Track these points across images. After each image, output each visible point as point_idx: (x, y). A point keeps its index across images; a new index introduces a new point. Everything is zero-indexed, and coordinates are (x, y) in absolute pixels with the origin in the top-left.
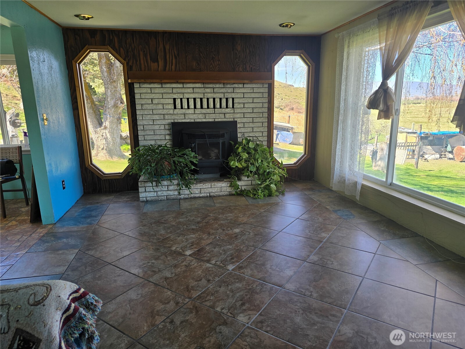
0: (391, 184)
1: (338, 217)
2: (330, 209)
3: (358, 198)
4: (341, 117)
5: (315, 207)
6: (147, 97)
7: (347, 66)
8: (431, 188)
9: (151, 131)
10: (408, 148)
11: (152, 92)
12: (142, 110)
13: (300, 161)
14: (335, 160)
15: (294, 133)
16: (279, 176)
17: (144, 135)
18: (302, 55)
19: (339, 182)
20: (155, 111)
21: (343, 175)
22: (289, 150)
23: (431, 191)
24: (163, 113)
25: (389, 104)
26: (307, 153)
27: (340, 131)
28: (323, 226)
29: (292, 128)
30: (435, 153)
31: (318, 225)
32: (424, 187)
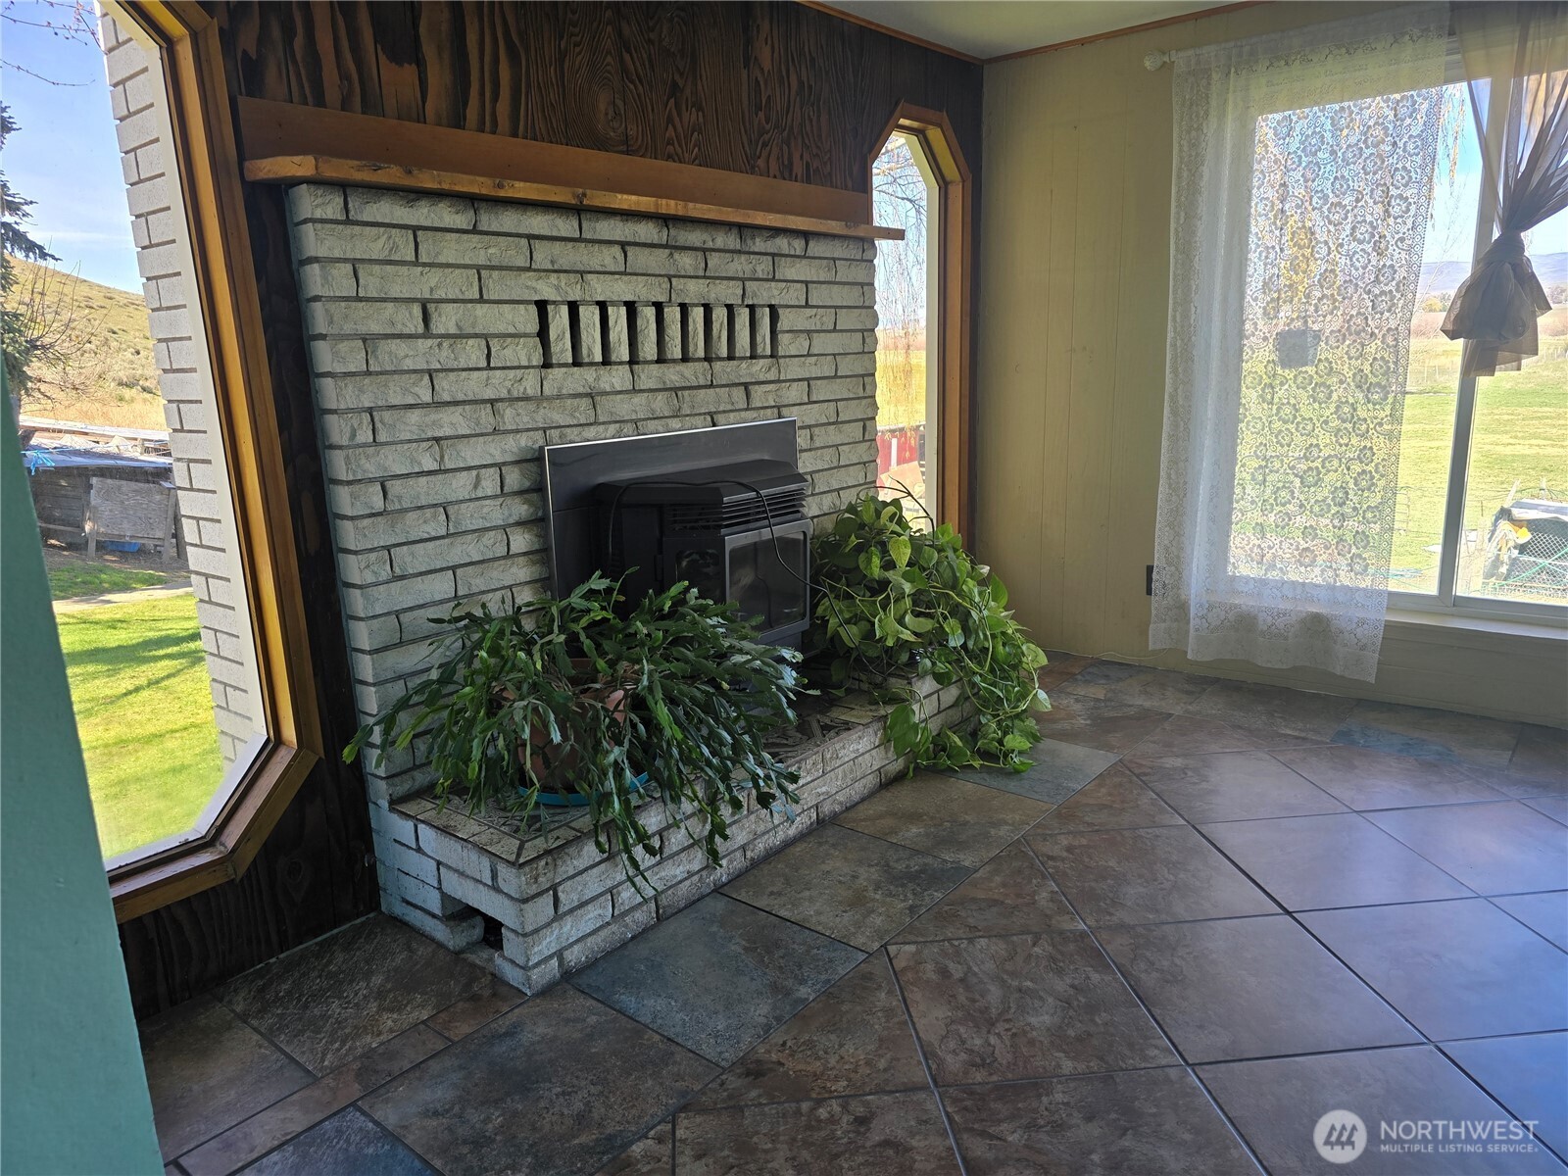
6: (395, 292)
9: (428, 513)
11: (423, 259)
12: (367, 381)
17: (388, 548)
18: (936, 133)
20: (445, 384)
24: (489, 394)
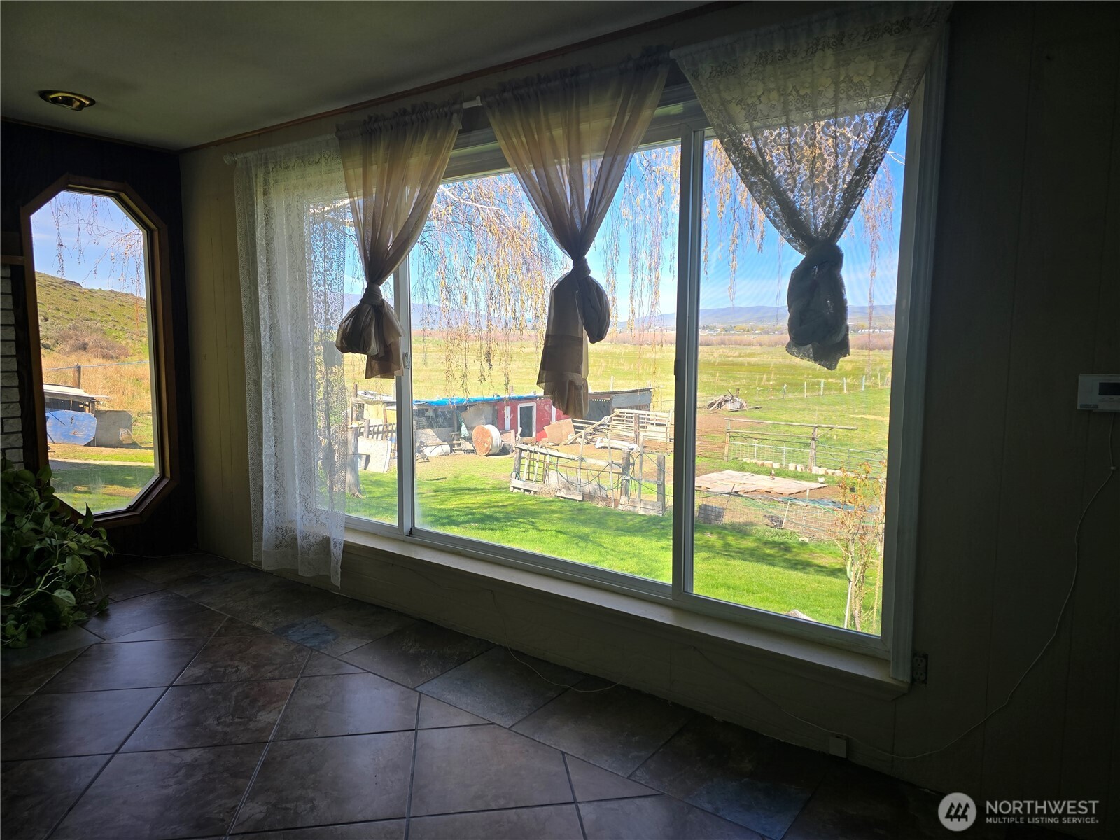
0: (412, 532)
1: (293, 647)
2: (266, 629)
3: (337, 580)
4: (267, 371)
5: (219, 634)
7: (269, 242)
8: (454, 518)
10: (392, 436)
13: (149, 501)
14: (262, 488)
15: (98, 414)
16: (81, 556)
18: (123, 195)
19: (277, 546)
21: (290, 526)
22: (87, 462)
23: (457, 524)
25: (391, 340)
26: (168, 475)
27: (268, 408)
28: (256, 689)
29: (92, 401)
30: (441, 442)
31: (240, 689)
32: (442, 518)
